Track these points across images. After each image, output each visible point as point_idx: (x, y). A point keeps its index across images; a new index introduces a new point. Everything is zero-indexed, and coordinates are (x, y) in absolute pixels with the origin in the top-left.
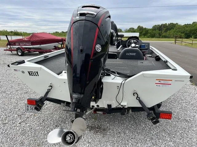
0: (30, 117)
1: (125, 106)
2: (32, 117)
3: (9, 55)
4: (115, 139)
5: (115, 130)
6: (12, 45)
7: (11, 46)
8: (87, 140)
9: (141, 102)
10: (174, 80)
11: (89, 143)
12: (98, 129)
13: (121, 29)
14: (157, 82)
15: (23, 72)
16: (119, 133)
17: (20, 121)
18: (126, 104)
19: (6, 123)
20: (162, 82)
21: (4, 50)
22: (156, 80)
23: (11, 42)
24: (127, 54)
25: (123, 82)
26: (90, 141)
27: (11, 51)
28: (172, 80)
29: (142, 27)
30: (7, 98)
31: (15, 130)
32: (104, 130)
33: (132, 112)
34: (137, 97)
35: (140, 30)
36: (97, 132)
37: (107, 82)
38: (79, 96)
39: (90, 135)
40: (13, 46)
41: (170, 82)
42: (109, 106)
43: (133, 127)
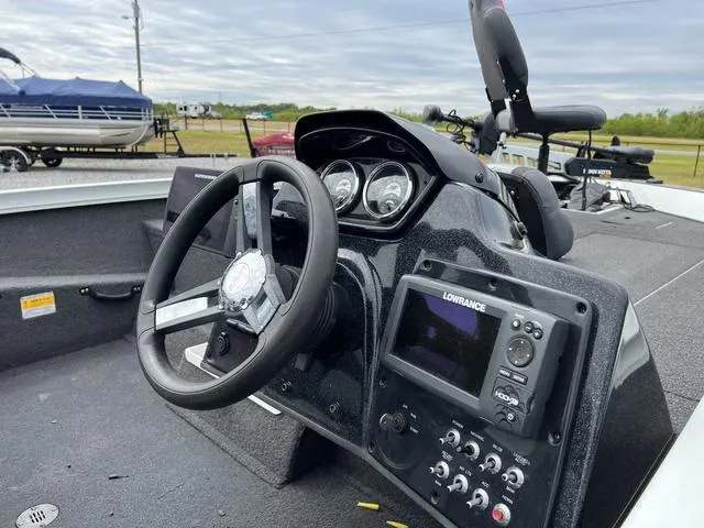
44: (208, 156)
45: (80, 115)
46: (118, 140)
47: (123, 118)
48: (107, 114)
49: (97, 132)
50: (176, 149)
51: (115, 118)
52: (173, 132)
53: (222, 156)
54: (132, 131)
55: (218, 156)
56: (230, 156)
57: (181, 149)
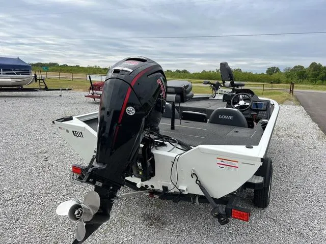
0: (79, 190)
1: (183, 191)
2: (81, 190)
3: (90, 103)
4: (172, 238)
5: (178, 226)
6: (96, 90)
7: (94, 91)
8: (133, 232)
9: (202, 188)
10: (240, 161)
11: (134, 235)
12: (155, 220)
13: (278, 68)
14: (219, 161)
15: (67, 131)
16: (182, 231)
17: (66, 193)
18: (185, 189)
19: (49, 193)
20: (226, 162)
21: (85, 96)
22: (217, 158)
23: (95, 85)
24: (220, 117)
25: (177, 157)
26: (136, 234)
27: (94, 97)
28: (237, 162)
29: (320, 66)
30: (63, 162)
31: (55, 203)
32: (163, 223)
33: (199, 202)
34: (197, 180)
35: (314, 70)
36: (151, 225)
37: (160, 155)
38: (101, 167)
39: (141, 225)
40: (97, 92)
41: (236, 164)
42: (165, 188)
43: (206, 227)
44: (59, 90)
45: (2, 73)
46: (19, 83)
47: (22, 74)
48: (15, 72)
49: (10, 80)
50: (44, 87)
51: (19, 74)
52: (43, 80)
53: (65, 90)
54: (26, 79)
55: (63, 90)
56: (68, 89)
57: (46, 87)
